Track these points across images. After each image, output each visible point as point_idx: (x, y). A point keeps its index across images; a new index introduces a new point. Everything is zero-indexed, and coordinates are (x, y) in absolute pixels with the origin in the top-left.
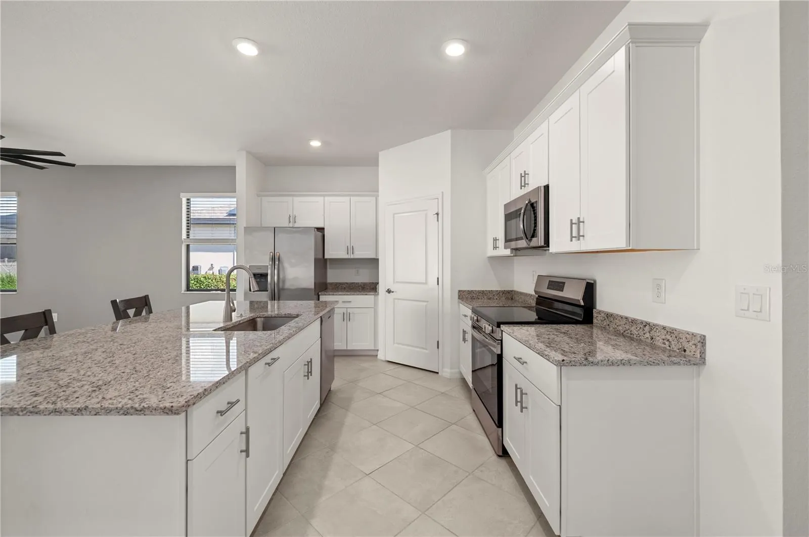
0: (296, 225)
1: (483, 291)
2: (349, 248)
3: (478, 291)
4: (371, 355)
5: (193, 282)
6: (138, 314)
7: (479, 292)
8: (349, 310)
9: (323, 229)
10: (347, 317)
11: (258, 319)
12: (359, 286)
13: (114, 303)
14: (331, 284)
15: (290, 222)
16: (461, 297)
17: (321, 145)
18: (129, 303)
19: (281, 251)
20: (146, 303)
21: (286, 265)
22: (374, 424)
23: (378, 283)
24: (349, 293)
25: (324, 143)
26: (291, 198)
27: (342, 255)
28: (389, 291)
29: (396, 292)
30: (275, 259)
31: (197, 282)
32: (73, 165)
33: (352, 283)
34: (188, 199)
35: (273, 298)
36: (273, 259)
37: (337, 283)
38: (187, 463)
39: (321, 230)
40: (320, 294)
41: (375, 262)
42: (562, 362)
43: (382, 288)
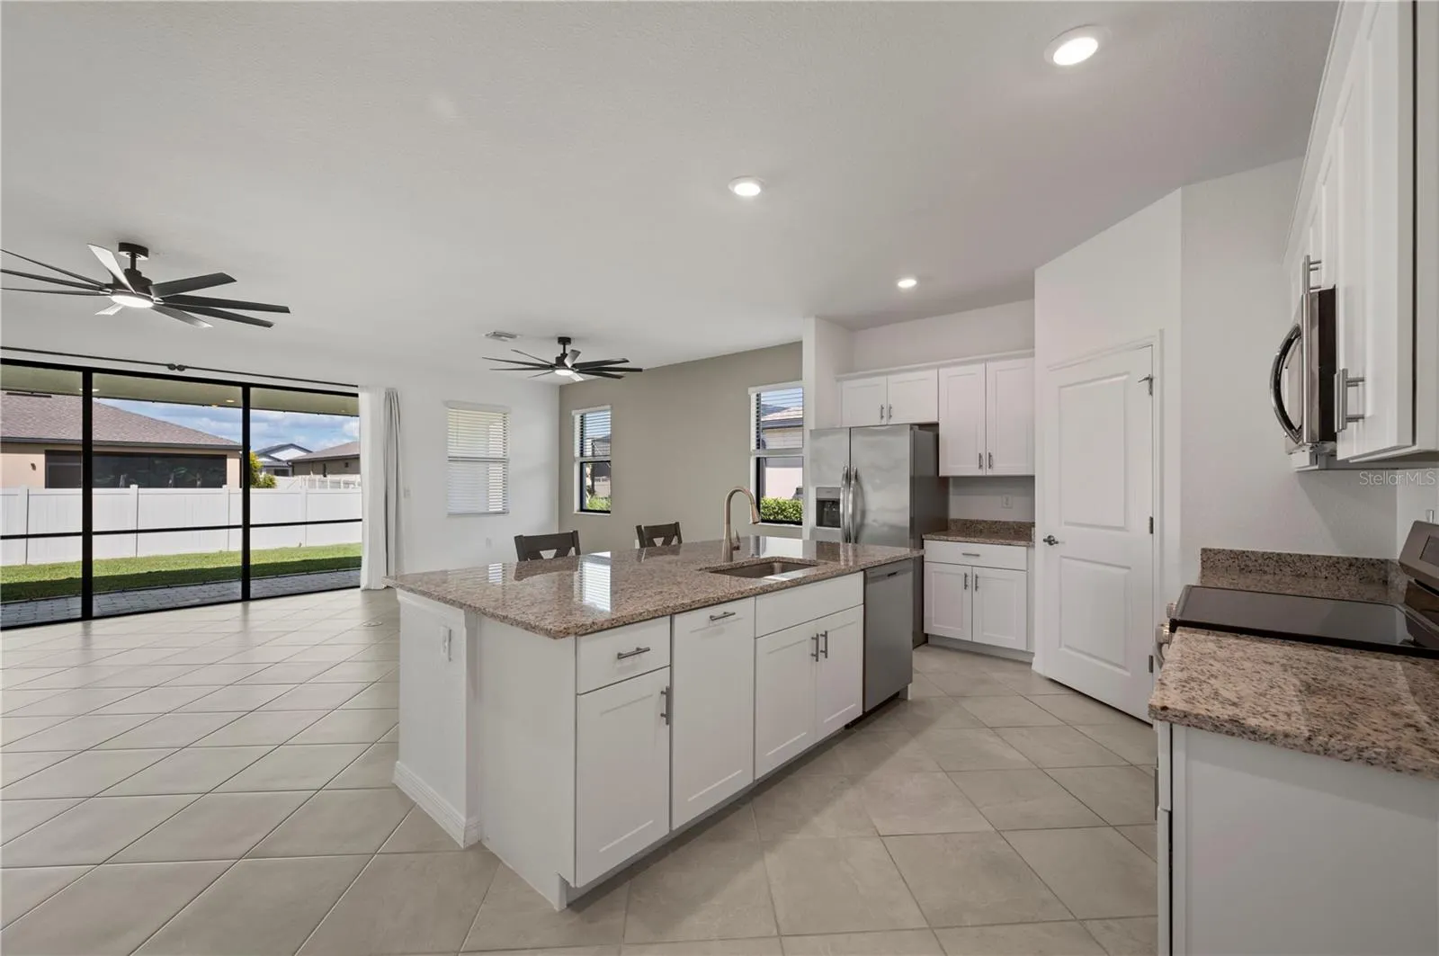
0: (892, 422)
1: (1279, 554)
2: (984, 457)
3: (1264, 554)
4: (1019, 660)
5: (791, 510)
6: (667, 542)
7: (1267, 557)
8: (977, 571)
9: (936, 425)
10: (971, 583)
11: (776, 564)
12: (1009, 529)
13: (639, 528)
14: (956, 521)
15: (882, 417)
16: (1209, 564)
17: (916, 286)
18: (656, 531)
19: (862, 462)
20: (676, 531)
21: (867, 487)
22: (944, 771)
23: (1033, 525)
24: (975, 540)
25: (920, 279)
26: (883, 378)
27: (971, 470)
28: (1050, 541)
29: (1063, 543)
30: (851, 477)
31: (797, 511)
32: (640, 370)
33: (996, 522)
34: (758, 395)
35: (847, 539)
36: (848, 477)
37: (966, 520)
38: (576, 697)
39: (933, 427)
40: (924, 537)
41: (1028, 481)
42: (1160, 711)
43: (1039, 534)
